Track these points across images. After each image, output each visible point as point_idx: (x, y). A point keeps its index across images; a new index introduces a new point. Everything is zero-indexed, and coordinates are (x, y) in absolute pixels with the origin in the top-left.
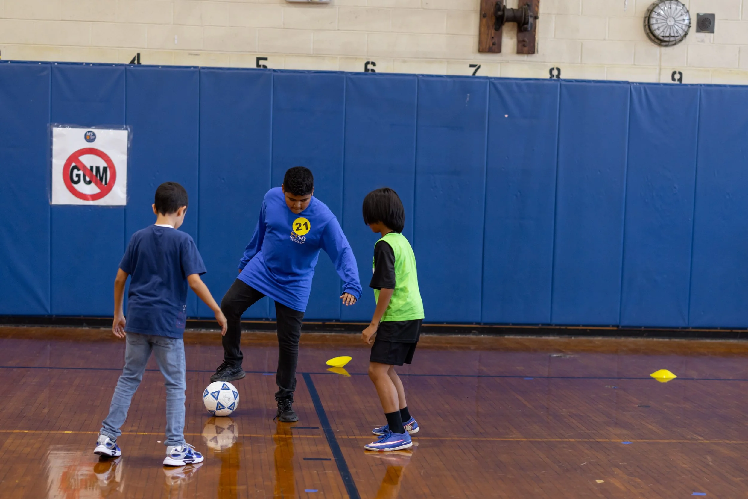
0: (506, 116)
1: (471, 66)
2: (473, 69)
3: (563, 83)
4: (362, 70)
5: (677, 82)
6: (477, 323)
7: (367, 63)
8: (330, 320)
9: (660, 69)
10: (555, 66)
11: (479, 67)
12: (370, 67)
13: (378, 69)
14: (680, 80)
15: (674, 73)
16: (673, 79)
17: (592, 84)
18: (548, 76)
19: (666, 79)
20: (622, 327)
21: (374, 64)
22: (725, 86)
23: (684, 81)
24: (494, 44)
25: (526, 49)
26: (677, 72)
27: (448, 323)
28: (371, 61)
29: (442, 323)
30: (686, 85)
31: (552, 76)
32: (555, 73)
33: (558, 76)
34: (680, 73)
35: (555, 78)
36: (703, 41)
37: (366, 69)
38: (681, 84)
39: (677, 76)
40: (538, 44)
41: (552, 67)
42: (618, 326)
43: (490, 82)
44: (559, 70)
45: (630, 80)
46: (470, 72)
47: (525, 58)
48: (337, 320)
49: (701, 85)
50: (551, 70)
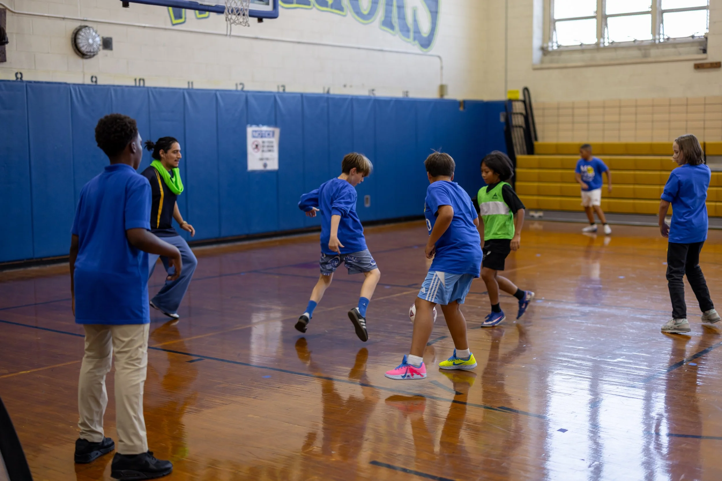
3: (25, 83)
5: (94, 83)
9: (84, 74)
10: (19, 71)
14: (96, 82)
15: (92, 77)
16: (92, 81)
18: (14, 78)
19: (88, 81)
23: (99, 83)
26: (94, 77)
30: (100, 85)
31: (17, 78)
32: (19, 76)
33: (21, 78)
34: (96, 78)
35: (19, 80)
36: (106, 56)
38: (96, 85)
39: (94, 79)
40: (7, 55)
41: (16, 71)
44: (21, 74)
45: (69, 81)
49: (110, 86)
50: (16, 74)
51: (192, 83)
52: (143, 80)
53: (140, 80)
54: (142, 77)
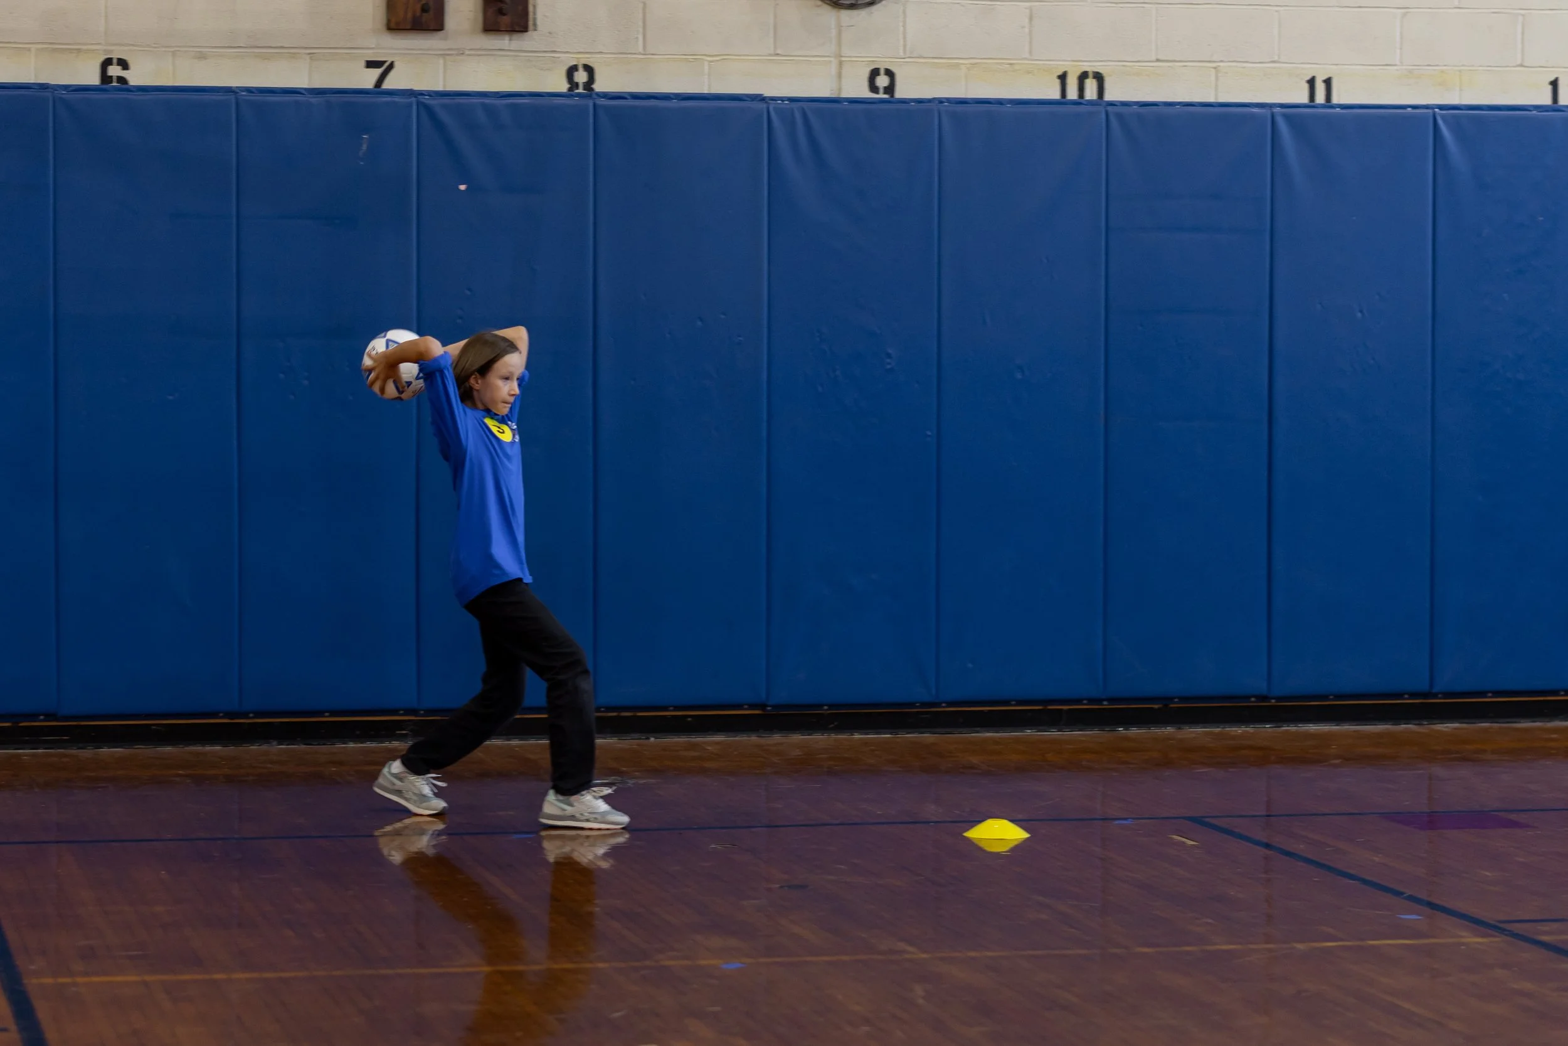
0: (463, 187)
1: (371, 64)
2: (376, 72)
3: (602, 102)
4: (94, 79)
5: (882, 95)
6: (409, 712)
7: (107, 62)
8: (33, 716)
9: (841, 63)
10: (584, 59)
11: (391, 66)
12: (114, 71)
13: (134, 78)
14: (890, 89)
15: (875, 73)
16: (873, 88)
17: (674, 104)
18: (563, 86)
19: (856, 88)
20: (775, 707)
21: (124, 64)
22: (1000, 102)
23: (900, 93)
24: (425, 10)
25: (505, 20)
26: (882, 72)
27: (333, 713)
28: (115, 56)
29: (320, 713)
30: (905, 101)
31: (573, 85)
32: (581, 77)
33: (589, 84)
34: (890, 73)
35: (581, 90)
37: (105, 78)
38: (892, 101)
39: (882, 81)
40: (534, 7)
41: (572, 62)
42: (763, 706)
43: (419, 103)
44: (589, 69)
45: (767, 93)
46: (368, 79)
47: (504, 42)
48: (50, 716)
49: (941, 101)
50: (571, 71)
51: (1328, 82)
52: (1099, 78)
53: (1083, 76)
54: (1090, 68)
